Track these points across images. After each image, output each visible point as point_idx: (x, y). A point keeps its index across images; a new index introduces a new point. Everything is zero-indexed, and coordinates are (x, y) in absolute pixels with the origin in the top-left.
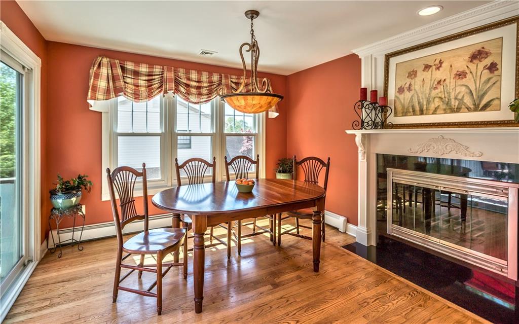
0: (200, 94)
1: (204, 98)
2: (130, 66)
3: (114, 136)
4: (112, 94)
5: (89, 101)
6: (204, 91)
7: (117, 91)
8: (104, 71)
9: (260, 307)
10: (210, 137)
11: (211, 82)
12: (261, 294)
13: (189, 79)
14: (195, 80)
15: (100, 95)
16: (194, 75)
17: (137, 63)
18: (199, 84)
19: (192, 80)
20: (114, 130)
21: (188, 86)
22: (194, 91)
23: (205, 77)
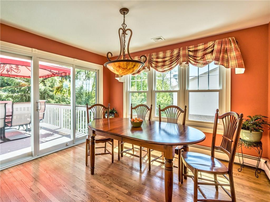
0: (164, 66)
1: (166, 68)
5: (116, 78)
6: (167, 63)
9: (105, 192)
12: (117, 190)
14: (161, 57)
16: (161, 55)
18: (164, 60)
19: (160, 58)
20: (128, 90)
21: (157, 62)
22: (160, 64)
23: (168, 53)
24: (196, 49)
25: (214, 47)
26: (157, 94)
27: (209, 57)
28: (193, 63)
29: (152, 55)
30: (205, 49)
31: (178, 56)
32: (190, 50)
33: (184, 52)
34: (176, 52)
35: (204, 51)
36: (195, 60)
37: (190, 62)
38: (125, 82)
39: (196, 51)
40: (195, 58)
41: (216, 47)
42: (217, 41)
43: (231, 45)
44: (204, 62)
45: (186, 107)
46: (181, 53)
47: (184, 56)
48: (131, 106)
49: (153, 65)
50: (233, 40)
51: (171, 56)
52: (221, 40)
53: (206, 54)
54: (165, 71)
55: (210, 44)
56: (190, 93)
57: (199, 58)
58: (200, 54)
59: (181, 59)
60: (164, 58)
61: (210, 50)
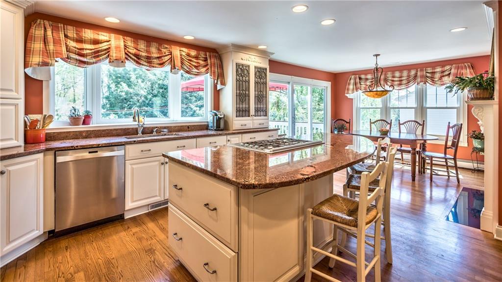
0: (400, 85)
1: (403, 87)
2: (363, 76)
3: (358, 109)
4: (355, 91)
5: (346, 95)
6: (404, 82)
7: (357, 89)
8: (352, 81)
10: (414, 109)
11: (409, 76)
13: (394, 77)
15: (350, 92)
16: (397, 74)
17: (366, 74)
18: (400, 79)
19: (396, 77)
20: (358, 106)
21: (393, 81)
22: (396, 83)
23: (405, 73)
24: (434, 71)
25: (451, 70)
26: (392, 110)
27: (446, 79)
28: (431, 83)
29: (388, 74)
30: (443, 72)
31: (416, 76)
32: (428, 71)
33: (422, 73)
34: (413, 72)
35: (442, 73)
36: (433, 81)
37: (428, 82)
38: (355, 99)
39: (433, 73)
40: (433, 79)
41: (453, 71)
42: (454, 65)
43: (466, 70)
44: (441, 83)
45: (424, 121)
46: (419, 74)
47: (422, 77)
48: (370, 121)
49: (389, 84)
50: (469, 66)
51: (408, 76)
52: (457, 65)
53: (443, 76)
54: (401, 89)
55: (448, 67)
56: (428, 109)
57: (437, 79)
58: (437, 76)
59: (419, 80)
60: (400, 77)
61: (447, 73)
